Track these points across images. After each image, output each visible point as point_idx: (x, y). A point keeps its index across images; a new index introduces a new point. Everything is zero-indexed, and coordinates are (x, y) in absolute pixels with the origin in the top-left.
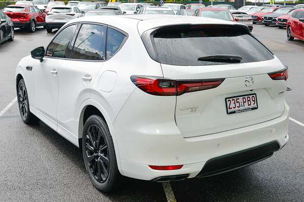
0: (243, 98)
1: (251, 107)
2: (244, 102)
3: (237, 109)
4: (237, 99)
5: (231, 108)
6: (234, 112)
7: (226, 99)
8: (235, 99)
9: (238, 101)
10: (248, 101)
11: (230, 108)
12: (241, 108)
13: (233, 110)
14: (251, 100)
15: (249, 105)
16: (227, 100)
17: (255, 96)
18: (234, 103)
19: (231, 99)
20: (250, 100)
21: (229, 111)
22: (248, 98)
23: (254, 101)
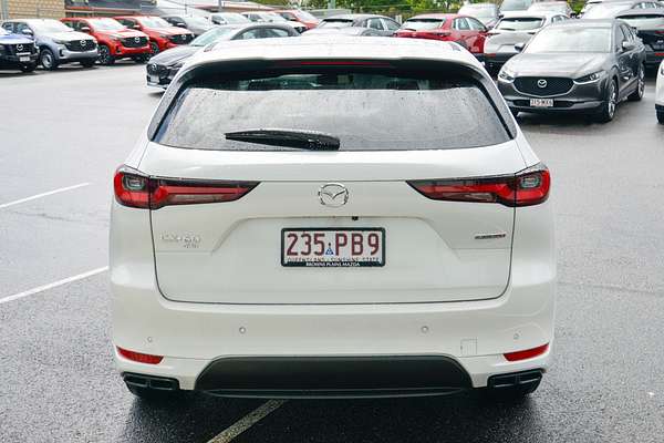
0: (338, 236)
1: (360, 258)
2: (338, 245)
3: (312, 257)
4: (316, 236)
5: (296, 254)
6: (303, 264)
7: (284, 230)
8: (312, 233)
9: (319, 239)
10: (354, 243)
11: (289, 253)
12: (327, 258)
13: (300, 258)
14: (365, 243)
15: (354, 253)
16: (287, 233)
17: (380, 234)
18: (308, 243)
19: (299, 234)
20: (360, 243)
21: (287, 259)
22: (354, 236)
23: (376, 246)
